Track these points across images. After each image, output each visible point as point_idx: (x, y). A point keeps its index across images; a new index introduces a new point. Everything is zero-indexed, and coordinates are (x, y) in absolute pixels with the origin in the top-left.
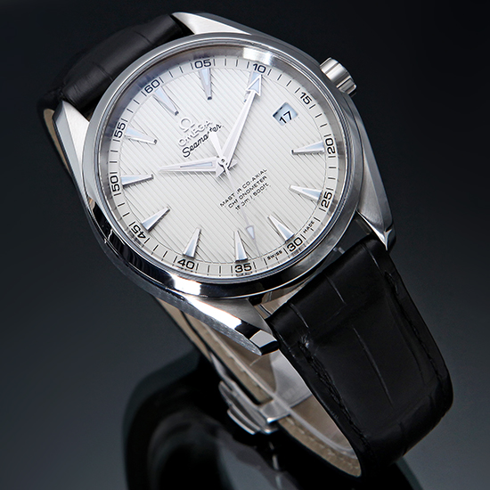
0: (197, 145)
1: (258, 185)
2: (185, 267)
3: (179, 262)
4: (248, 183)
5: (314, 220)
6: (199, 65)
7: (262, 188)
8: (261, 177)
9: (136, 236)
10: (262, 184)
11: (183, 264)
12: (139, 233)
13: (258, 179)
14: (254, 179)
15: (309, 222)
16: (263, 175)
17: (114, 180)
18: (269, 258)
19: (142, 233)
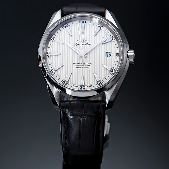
5: (92, 86)
7: (87, 68)
8: (89, 65)
10: (88, 67)
15: (91, 85)
18: (73, 86)
19: (49, 55)
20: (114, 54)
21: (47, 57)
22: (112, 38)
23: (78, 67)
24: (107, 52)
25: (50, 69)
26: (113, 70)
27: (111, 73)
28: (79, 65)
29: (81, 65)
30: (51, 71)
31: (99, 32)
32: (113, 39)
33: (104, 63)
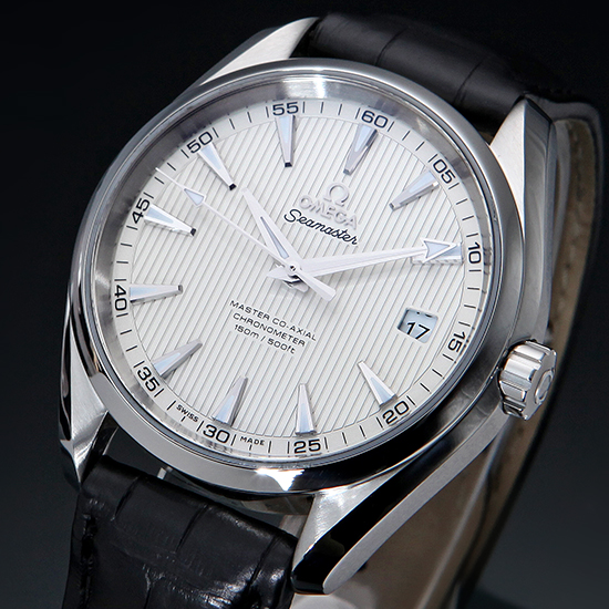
0: (311, 224)
1: (287, 339)
3: (118, 287)
4: (283, 324)
8: (301, 337)
9: (134, 209)
10: (290, 343)
12: (139, 211)
13: (295, 335)
14: (293, 328)
16: (306, 339)
17: (206, 138)
19: (141, 215)
20: (440, 334)
21: (130, 220)
22: (474, 250)
23: (247, 326)
24: (418, 309)
25: (115, 284)
26: (402, 408)
27: (383, 422)
28: (255, 318)
29: (262, 321)
30: (114, 298)
31: (423, 200)
32: (475, 257)
33: (372, 359)
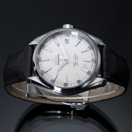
2: (80, 83)
6: (44, 48)
11: (79, 83)
